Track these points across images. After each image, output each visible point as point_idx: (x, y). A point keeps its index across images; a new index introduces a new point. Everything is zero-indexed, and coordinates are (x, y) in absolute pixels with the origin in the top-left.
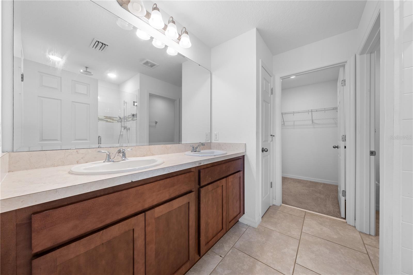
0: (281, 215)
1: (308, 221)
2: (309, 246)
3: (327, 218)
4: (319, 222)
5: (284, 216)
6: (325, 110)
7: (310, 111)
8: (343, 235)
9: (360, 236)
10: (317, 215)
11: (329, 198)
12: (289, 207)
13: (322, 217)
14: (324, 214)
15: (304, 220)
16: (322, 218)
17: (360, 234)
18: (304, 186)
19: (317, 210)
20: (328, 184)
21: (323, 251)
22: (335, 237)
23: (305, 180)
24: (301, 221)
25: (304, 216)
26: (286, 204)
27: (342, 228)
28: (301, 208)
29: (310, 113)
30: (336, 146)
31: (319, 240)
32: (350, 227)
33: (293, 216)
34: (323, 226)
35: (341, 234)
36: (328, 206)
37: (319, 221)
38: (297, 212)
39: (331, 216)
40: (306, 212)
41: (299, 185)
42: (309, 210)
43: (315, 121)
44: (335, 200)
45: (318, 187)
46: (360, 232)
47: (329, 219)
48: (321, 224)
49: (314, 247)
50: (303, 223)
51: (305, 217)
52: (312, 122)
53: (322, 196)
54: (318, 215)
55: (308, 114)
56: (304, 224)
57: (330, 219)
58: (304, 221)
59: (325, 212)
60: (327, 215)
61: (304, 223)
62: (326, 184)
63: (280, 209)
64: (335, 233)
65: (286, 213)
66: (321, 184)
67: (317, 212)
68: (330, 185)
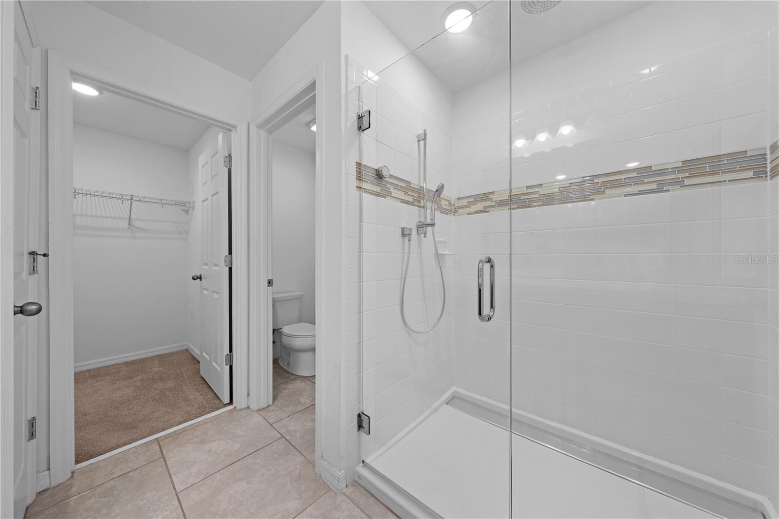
0: (93, 500)
1: (174, 456)
2: (212, 509)
3: (205, 422)
4: (197, 440)
5: (105, 497)
6: (162, 203)
7: (128, 198)
8: (244, 434)
9: (261, 418)
10: (184, 430)
11: (185, 381)
12: (104, 460)
13: (197, 427)
14: (196, 417)
15: (165, 461)
16: (197, 429)
17: (260, 414)
18: (117, 380)
19: (179, 419)
20: (166, 354)
21: (238, 492)
22: (237, 446)
23: (109, 366)
24: (160, 469)
25: (159, 452)
26: (91, 457)
27: (235, 423)
28: (141, 439)
29: (128, 203)
30: (198, 277)
31: (218, 476)
32: (244, 412)
33: (130, 474)
34: (207, 443)
35: (240, 433)
36: (192, 396)
37: (196, 438)
38: (135, 455)
39: (209, 412)
40: (157, 439)
41: (99, 383)
42: (163, 430)
43: (137, 223)
44: (196, 380)
45: (151, 368)
46: (258, 411)
47: (210, 422)
48: (203, 442)
49: (220, 501)
50: (168, 470)
51: (164, 453)
52: (129, 225)
53: (171, 384)
54: (187, 428)
55: (123, 203)
56: (171, 470)
57: (211, 420)
58: (168, 463)
59: (194, 412)
60: (202, 415)
61: (169, 467)
62: (162, 355)
63: (74, 489)
64: (233, 441)
65: (105, 484)
66: (152, 359)
67: (180, 423)
68: (171, 354)
